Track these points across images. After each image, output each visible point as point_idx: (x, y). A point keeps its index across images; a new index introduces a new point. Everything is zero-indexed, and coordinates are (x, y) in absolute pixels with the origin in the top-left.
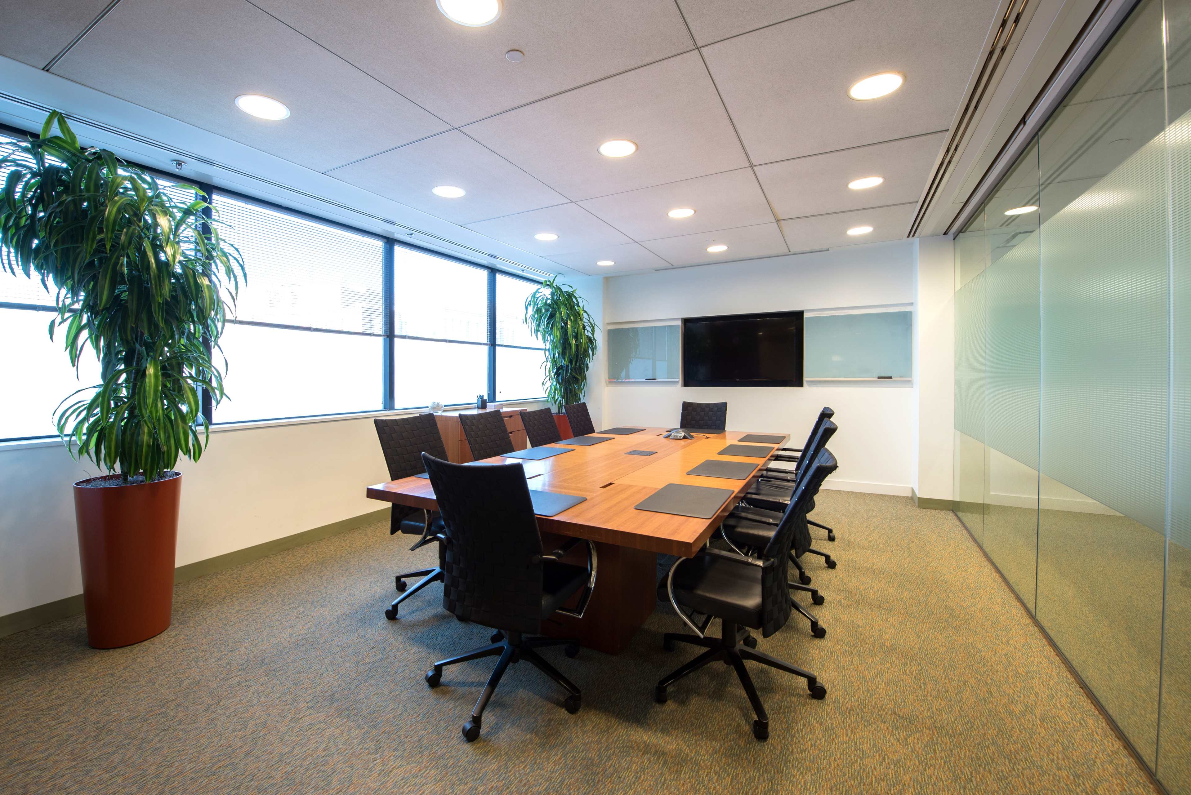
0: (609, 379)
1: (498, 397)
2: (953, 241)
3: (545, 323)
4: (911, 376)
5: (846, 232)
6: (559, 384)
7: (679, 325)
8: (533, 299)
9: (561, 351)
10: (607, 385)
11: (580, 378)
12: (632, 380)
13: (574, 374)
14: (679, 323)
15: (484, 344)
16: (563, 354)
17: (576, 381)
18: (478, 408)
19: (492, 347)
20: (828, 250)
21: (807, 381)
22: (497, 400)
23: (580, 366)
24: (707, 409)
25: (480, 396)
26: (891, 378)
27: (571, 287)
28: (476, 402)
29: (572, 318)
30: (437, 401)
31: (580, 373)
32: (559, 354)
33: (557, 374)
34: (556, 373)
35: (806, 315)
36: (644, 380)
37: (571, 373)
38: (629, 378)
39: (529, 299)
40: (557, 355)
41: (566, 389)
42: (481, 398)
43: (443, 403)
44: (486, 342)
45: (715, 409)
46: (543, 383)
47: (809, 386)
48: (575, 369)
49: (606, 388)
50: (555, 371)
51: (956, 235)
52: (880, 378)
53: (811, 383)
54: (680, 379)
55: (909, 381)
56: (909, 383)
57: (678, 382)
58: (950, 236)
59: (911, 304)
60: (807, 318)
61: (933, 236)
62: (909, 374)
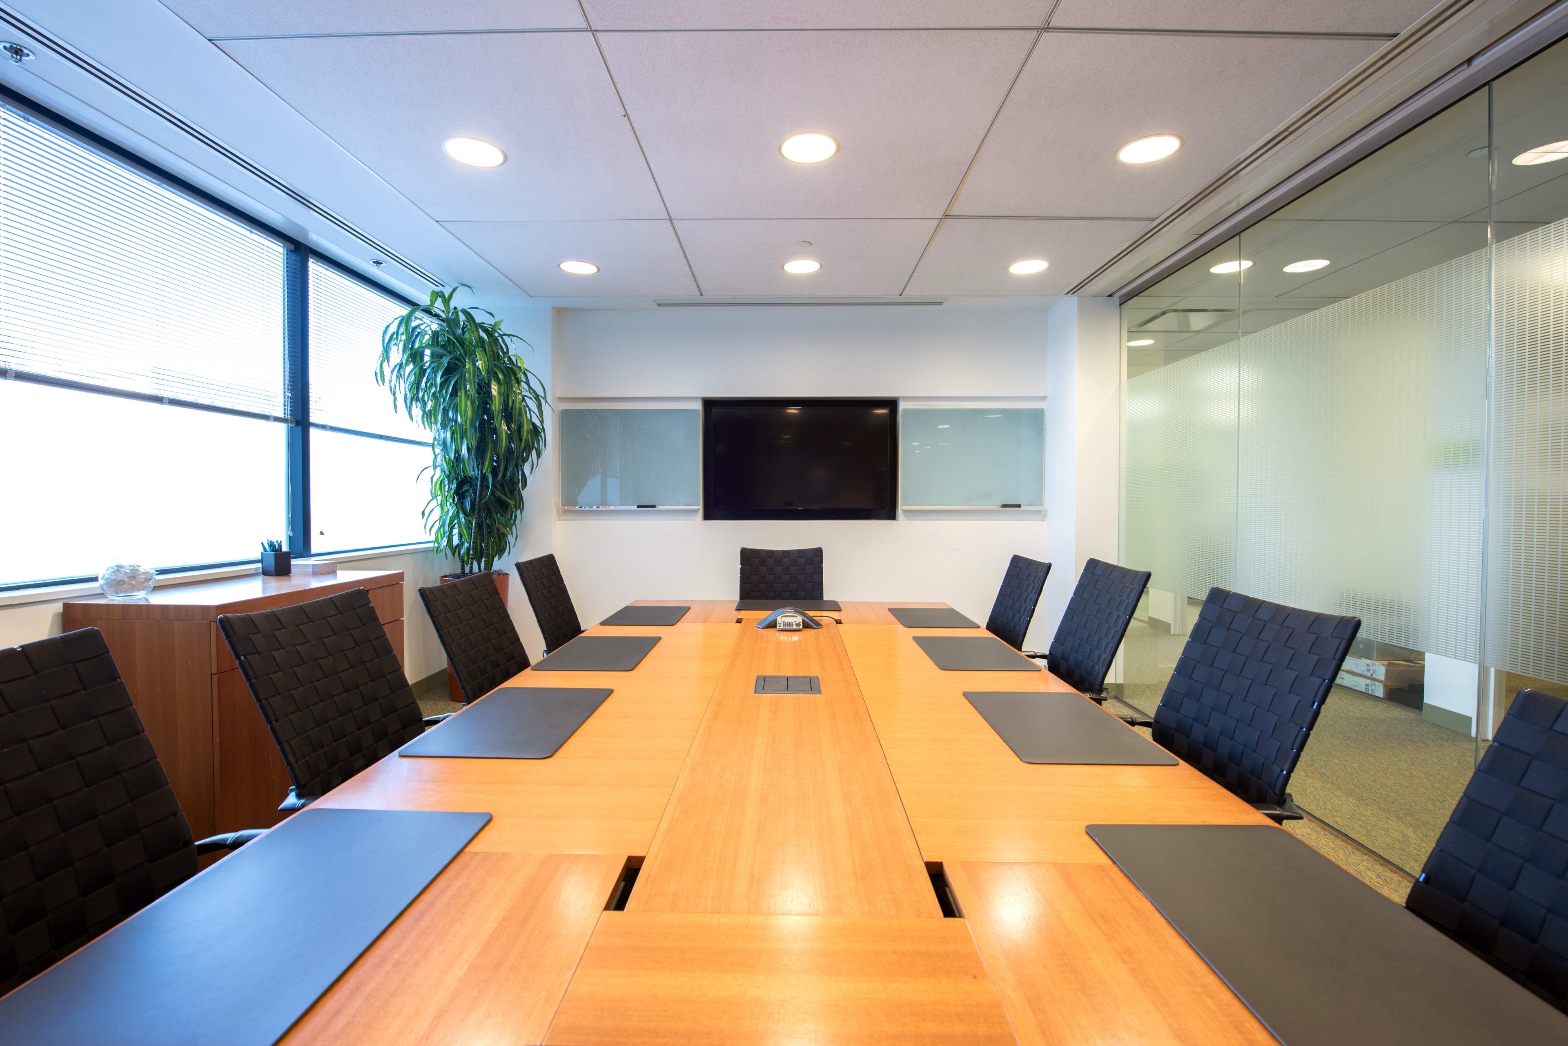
0: (563, 504)
1: (316, 546)
2: (1118, 307)
3: (439, 381)
4: (1041, 505)
5: (1008, 268)
6: (465, 513)
7: (697, 410)
8: (402, 329)
9: (474, 444)
10: (559, 515)
11: (512, 503)
12: (612, 508)
13: (498, 494)
14: (698, 406)
15: (277, 419)
16: (479, 452)
17: (504, 506)
18: (265, 573)
19: (299, 428)
20: (941, 304)
21: (904, 511)
22: (313, 551)
23: (512, 479)
24: (786, 561)
25: (271, 544)
26: (1019, 506)
27: (491, 314)
28: (259, 557)
29: (501, 376)
30: (128, 562)
31: (512, 492)
32: (469, 449)
33: (460, 494)
34: (457, 492)
35: (902, 406)
36: (635, 508)
37: (492, 493)
38: (604, 503)
39: (393, 329)
40: (464, 451)
41: (479, 526)
42: (275, 548)
43: (149, 564)
44: (281, 415)
45: (801, 560)
46: (423, 513)
47: (907, 518)
48: (502, 485)
49: (558, 522)
50: (454, 486)
51: (1126, 299)
52: (1004, 506)
53: (910, 513)
54: (700, 507)
55: (1039, 511)
56: (1040, 514)
57: (696, 511)
58: (1116, 299)
59: (1044, 398)
60: (904, 410)
61: (1096, 296)
62: (1039, 499)
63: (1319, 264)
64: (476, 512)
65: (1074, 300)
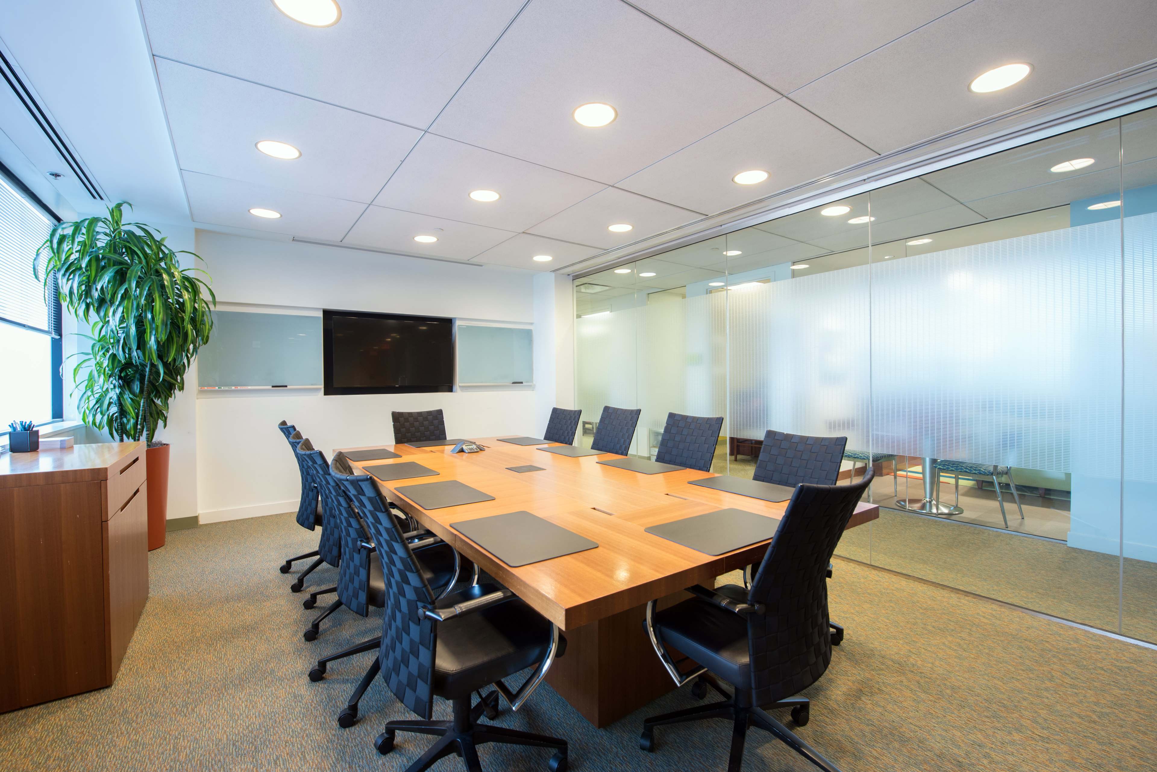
0: (201, 386)
2: (572, 281)
4: (532, 382)
5: (532, 258)
7: (319, 318)
12: (249, 388)
14: (321, 315)
18: (13, 450)
20: (481, 266)
21: (460, 387)
24: (420, 418)
25: (22, 424)
26: (522, 383)
35: (457, 324)
36: (270, 387)
42: (27, 428)
45: (430, 417)
47: (462, 390)
49: (197, 400)
51: (576, 277)
52: (514, 383)
53: (464, 388)
54: (322, 386)
55: (530, 386)
56: (532, 387)
57: (318, 390)
58: (571, 277)
59: (532, 324)
60: (459, 325)
61: (563, 274)
62: (531, 379)
63: (652, 274)
64: (145, 393)
65: (553, 274)
